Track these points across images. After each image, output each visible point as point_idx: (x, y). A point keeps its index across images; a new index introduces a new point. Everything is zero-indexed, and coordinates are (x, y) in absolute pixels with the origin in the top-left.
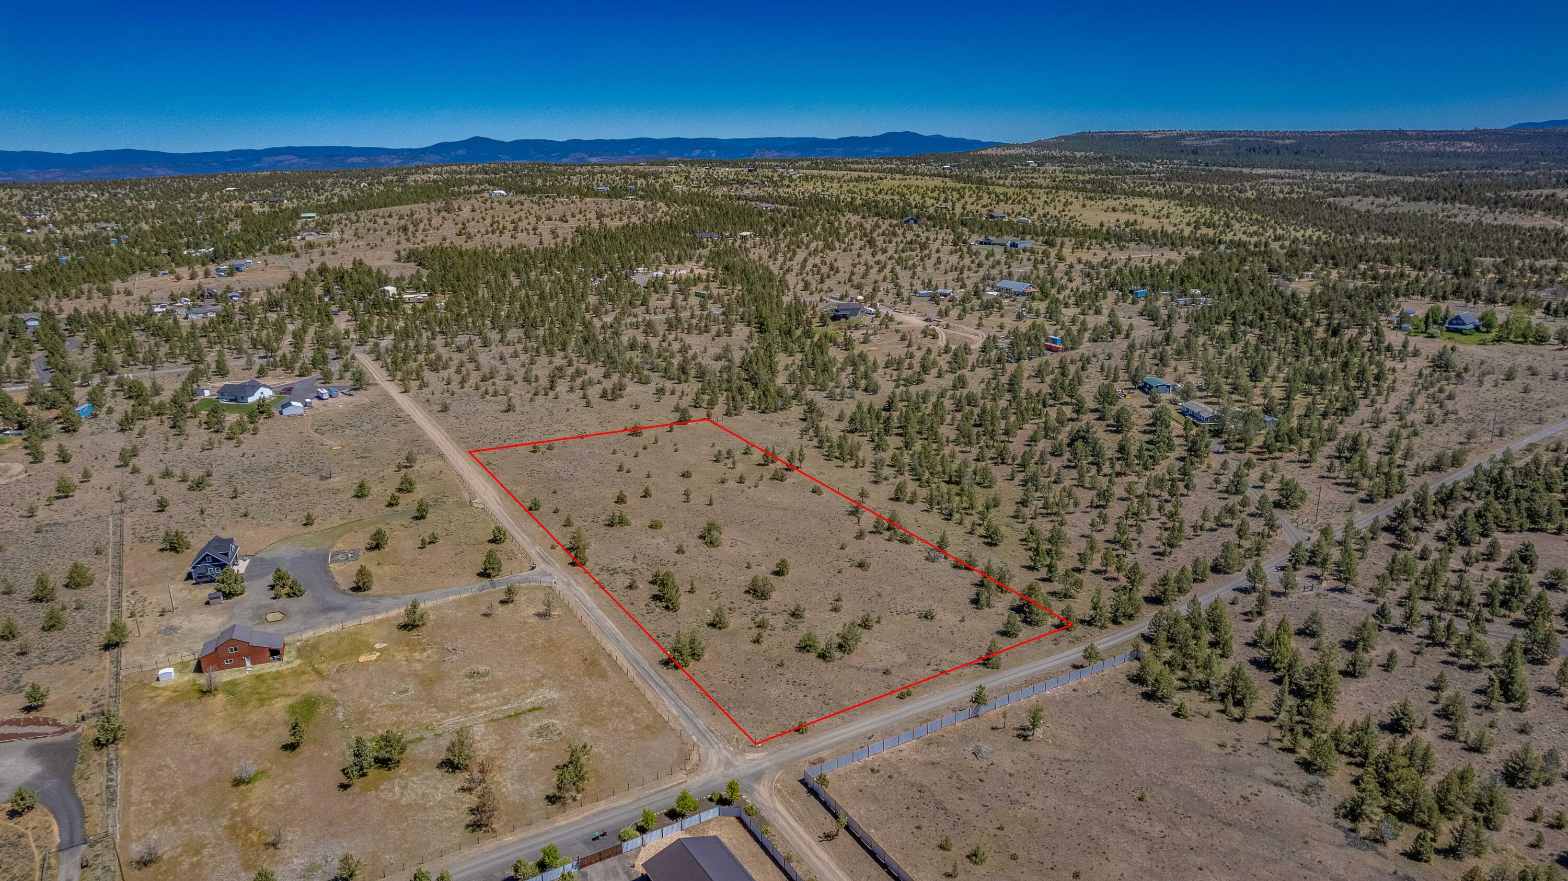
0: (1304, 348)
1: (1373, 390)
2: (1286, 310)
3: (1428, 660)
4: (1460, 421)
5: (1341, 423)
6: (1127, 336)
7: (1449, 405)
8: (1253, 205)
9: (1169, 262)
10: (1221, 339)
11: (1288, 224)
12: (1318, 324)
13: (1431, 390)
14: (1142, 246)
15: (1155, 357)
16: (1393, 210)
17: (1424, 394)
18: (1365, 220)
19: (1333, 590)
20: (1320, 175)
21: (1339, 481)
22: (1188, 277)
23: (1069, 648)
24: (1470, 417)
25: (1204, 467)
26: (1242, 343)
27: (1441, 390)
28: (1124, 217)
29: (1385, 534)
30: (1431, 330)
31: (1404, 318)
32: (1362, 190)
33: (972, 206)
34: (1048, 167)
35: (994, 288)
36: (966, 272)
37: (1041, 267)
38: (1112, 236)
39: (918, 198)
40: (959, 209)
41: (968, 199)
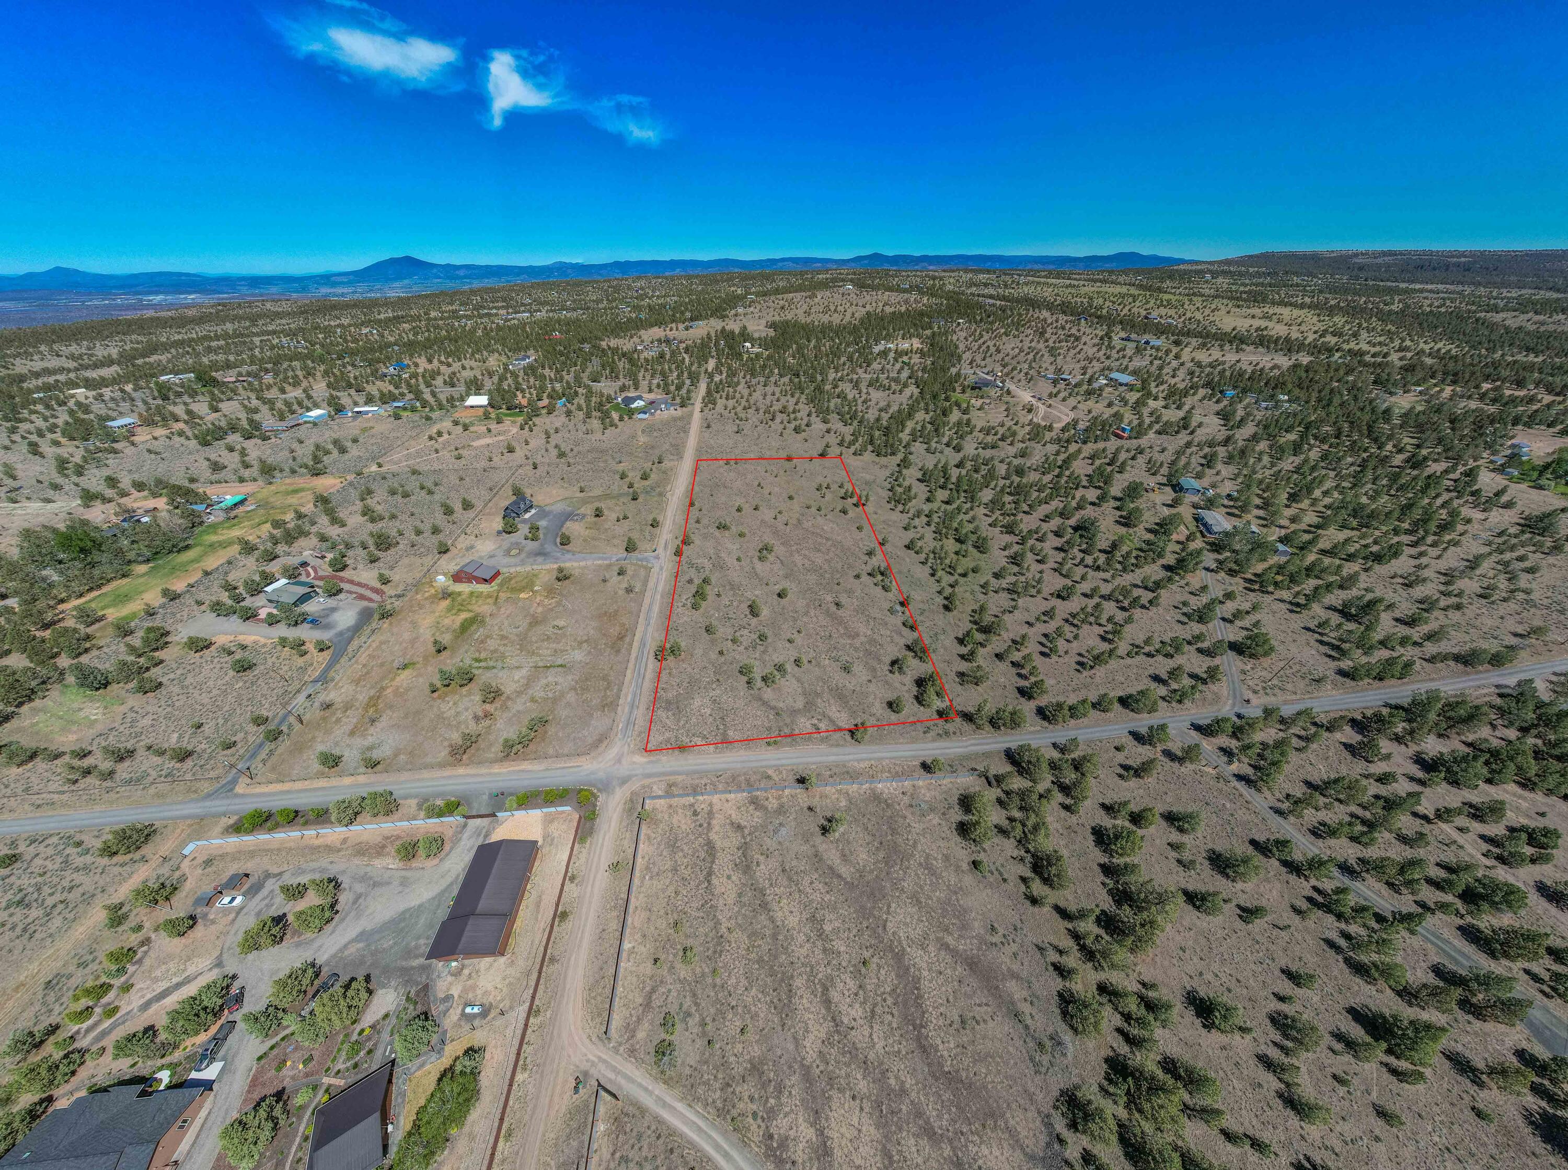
0: (1369, 475)
1: (1430, 539)
2: (1370, 428)
3: (1306, 929)
4: (1529, 603)
5: (1366, 570)
6: (1192, 433)
7: (1523, 581)
8: (1393, 317)
9: (1275, 367)
10: (1282, 449)
11: (1421, 336)
12: (1400, 451)
13: (1508, 556)
14: (1261, 349)
15: (1205, 457)
16: (1551, 328)
17: (1495, 557)
18: (1512, 337)
19: (1240, 777)
20: (1482, 291)
21: (1325, 639)
22: (1284, 384)
23: (934, 740)
24: (1546, 602)
25: (1183, 582)
26: (1303, 457)
27: (1521, 559)
28: (1257, 323)
29: (1348, 729)
30: (1543, 482)
31: (1514, 458)
32: (1523, 306)
33: (1139, 310)
34: (1220, 280)
35: (1106, 378)
36: (1094, 363)
37: (1157, 362)
38: (1238, 340)
39: (1101, 301)
40: (1125, 311)
41: (1138, 304)
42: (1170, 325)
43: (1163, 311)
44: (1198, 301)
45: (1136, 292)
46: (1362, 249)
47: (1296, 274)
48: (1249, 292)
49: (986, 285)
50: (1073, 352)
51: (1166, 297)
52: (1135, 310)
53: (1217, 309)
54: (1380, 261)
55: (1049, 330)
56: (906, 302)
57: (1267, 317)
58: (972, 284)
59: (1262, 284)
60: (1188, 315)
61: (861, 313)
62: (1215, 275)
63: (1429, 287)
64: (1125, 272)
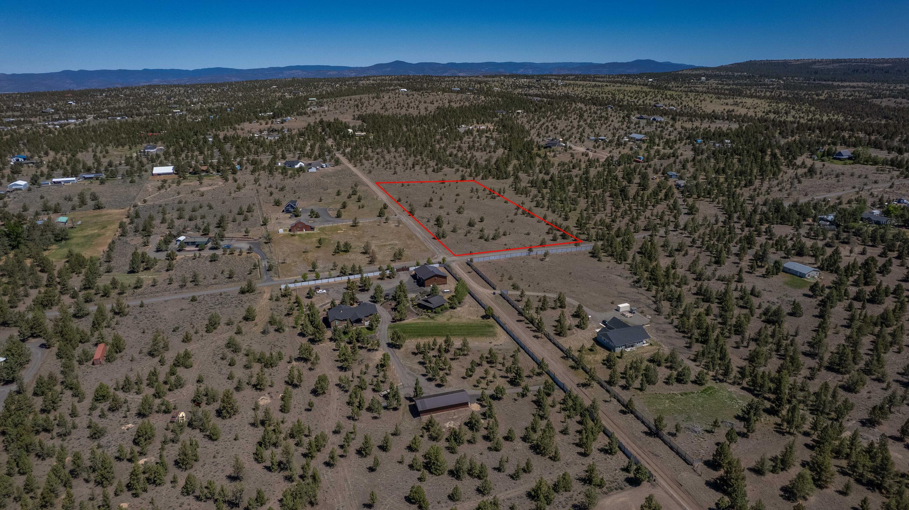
6: (677, 158)
9: (729, 129)
14: (726, 121)
28: (727, 108)
33: (649, 101)
34: (712, 81)
35: (628, 137)
36: (620, 131)
37: (659, 129)
38: (713, 117)
39: (621, 96)
40: (641, 102)
41: (649, 97)
42: (671, 110)
43: (667, 102)
44: (692, 95)
45: (648, 90)
46: (819, 58)
47: (767, 77)
48: (730, 90)
49: (529, 87)
50: (604, 126)
51: (669, 93)
52: (647, 102)
53: (704, 100)
54: (830, 67)
55: (585, 114)
56: (467, 99)
57: (736, 104)
58: (516, 87)
59: (741, 84)
60: (684, 103)
61: (432, 108)
62: (708, 77)
63: (852, 84)
64: (641, 76)
